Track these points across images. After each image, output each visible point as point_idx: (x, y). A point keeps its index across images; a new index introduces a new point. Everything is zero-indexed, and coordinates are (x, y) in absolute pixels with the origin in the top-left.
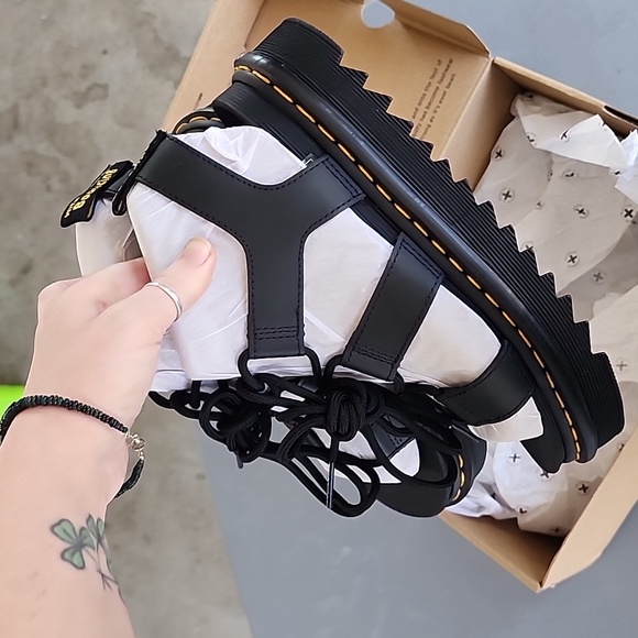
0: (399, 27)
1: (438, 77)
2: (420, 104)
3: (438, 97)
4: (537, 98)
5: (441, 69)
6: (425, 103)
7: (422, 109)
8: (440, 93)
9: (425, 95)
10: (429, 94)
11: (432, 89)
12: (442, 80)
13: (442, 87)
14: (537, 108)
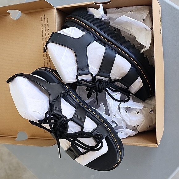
1: (43, 21)
2: (43, 32)
3: (47, 27)
5: (43, 19)
6: (44, 31)
7: (44, 33)
8: (46, 26)
9: (42, 29)
10: (44, 28)
11: (44, 26)
12: (45, 22)
13: (46, 24)
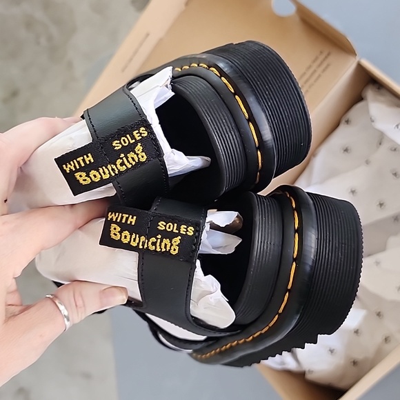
0: (297, 19)
3: (314, 77)
4: (383, 91)
8: (316, 75)
10: (308, 74)
11: (311, 70)
13: (319, 71)
14: (382, 98)
